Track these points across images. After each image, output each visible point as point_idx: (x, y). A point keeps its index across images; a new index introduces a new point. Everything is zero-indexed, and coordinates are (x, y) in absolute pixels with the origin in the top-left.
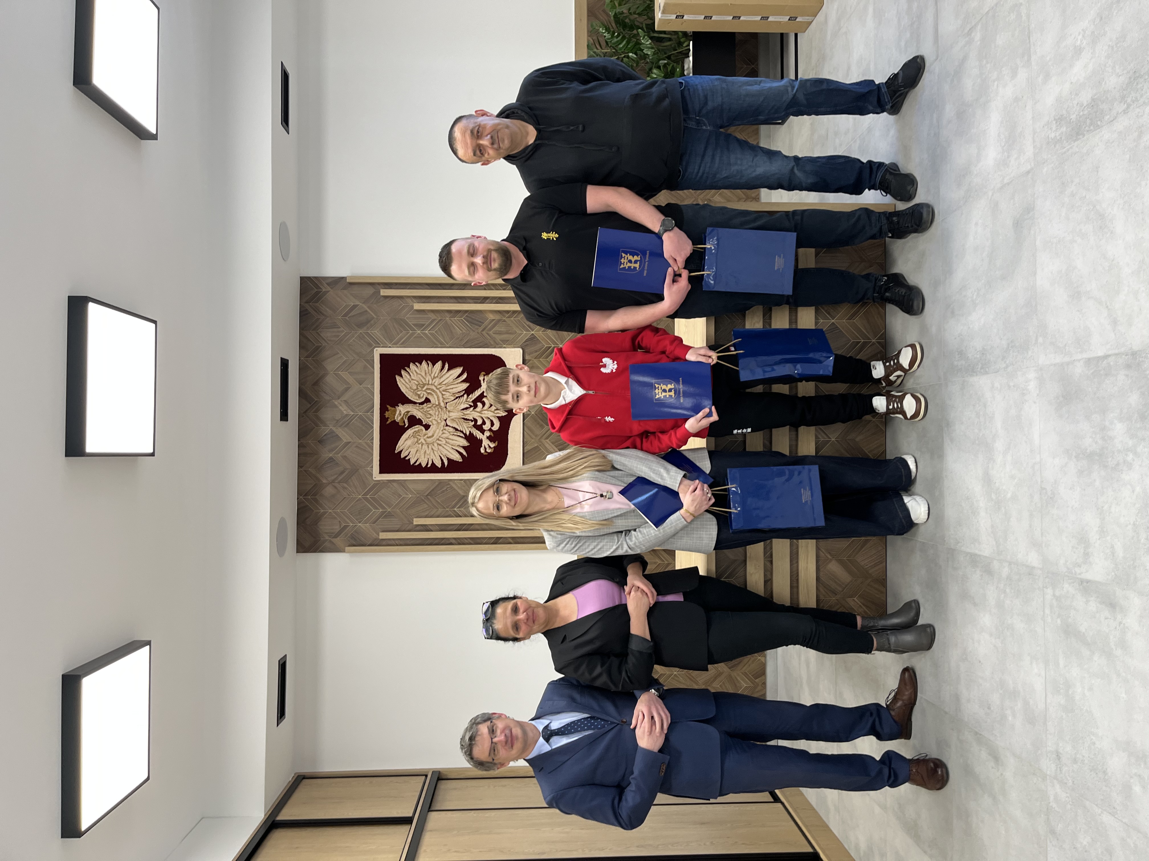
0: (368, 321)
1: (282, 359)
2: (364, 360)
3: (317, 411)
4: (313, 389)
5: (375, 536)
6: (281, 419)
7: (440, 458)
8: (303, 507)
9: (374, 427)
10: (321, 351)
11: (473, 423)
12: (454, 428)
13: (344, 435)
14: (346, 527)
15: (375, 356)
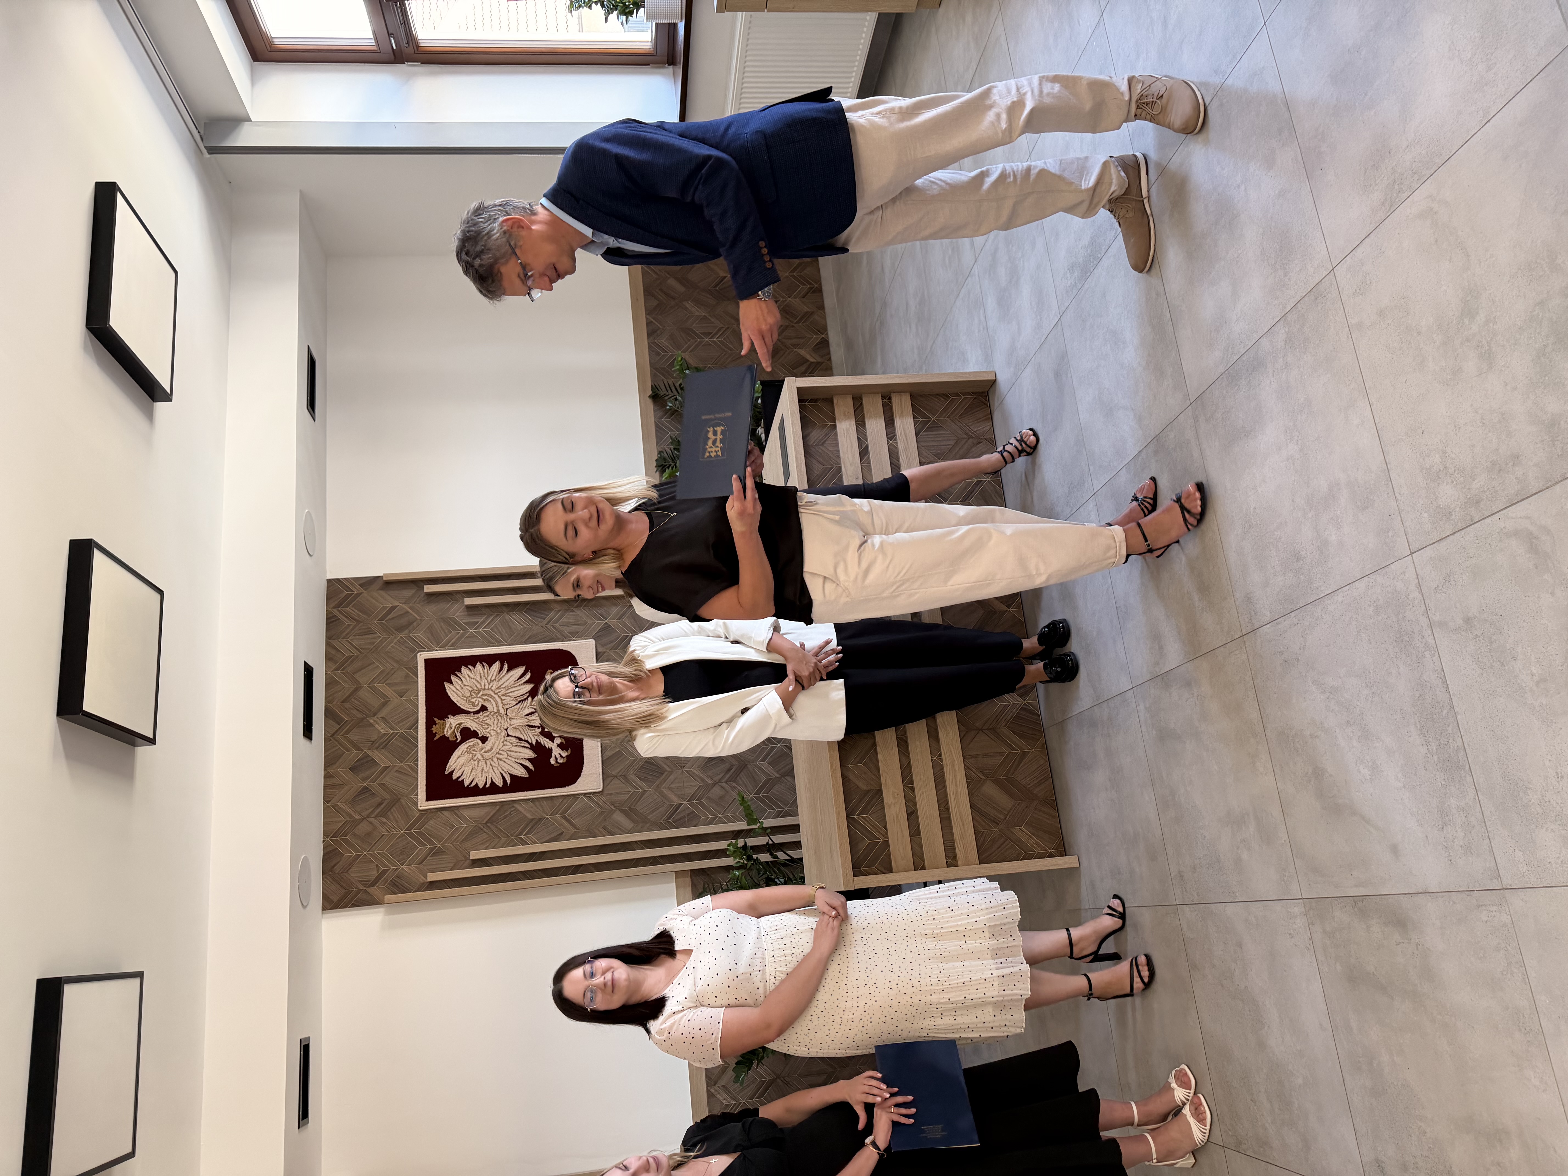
0: (410, 624)
1: (305, 662)
2: (405, 668)
3: (348, 732)
4: (343, 708)
5: (422, 879)
6: (304, 735)
7: (500, 775)
8: (331, 852)
9: (419, 746)
10: (352, 662)
11: (540, 730)
12: (517, 738)
13: (381, 758)
14: (384, 872)
15: (419, 662)
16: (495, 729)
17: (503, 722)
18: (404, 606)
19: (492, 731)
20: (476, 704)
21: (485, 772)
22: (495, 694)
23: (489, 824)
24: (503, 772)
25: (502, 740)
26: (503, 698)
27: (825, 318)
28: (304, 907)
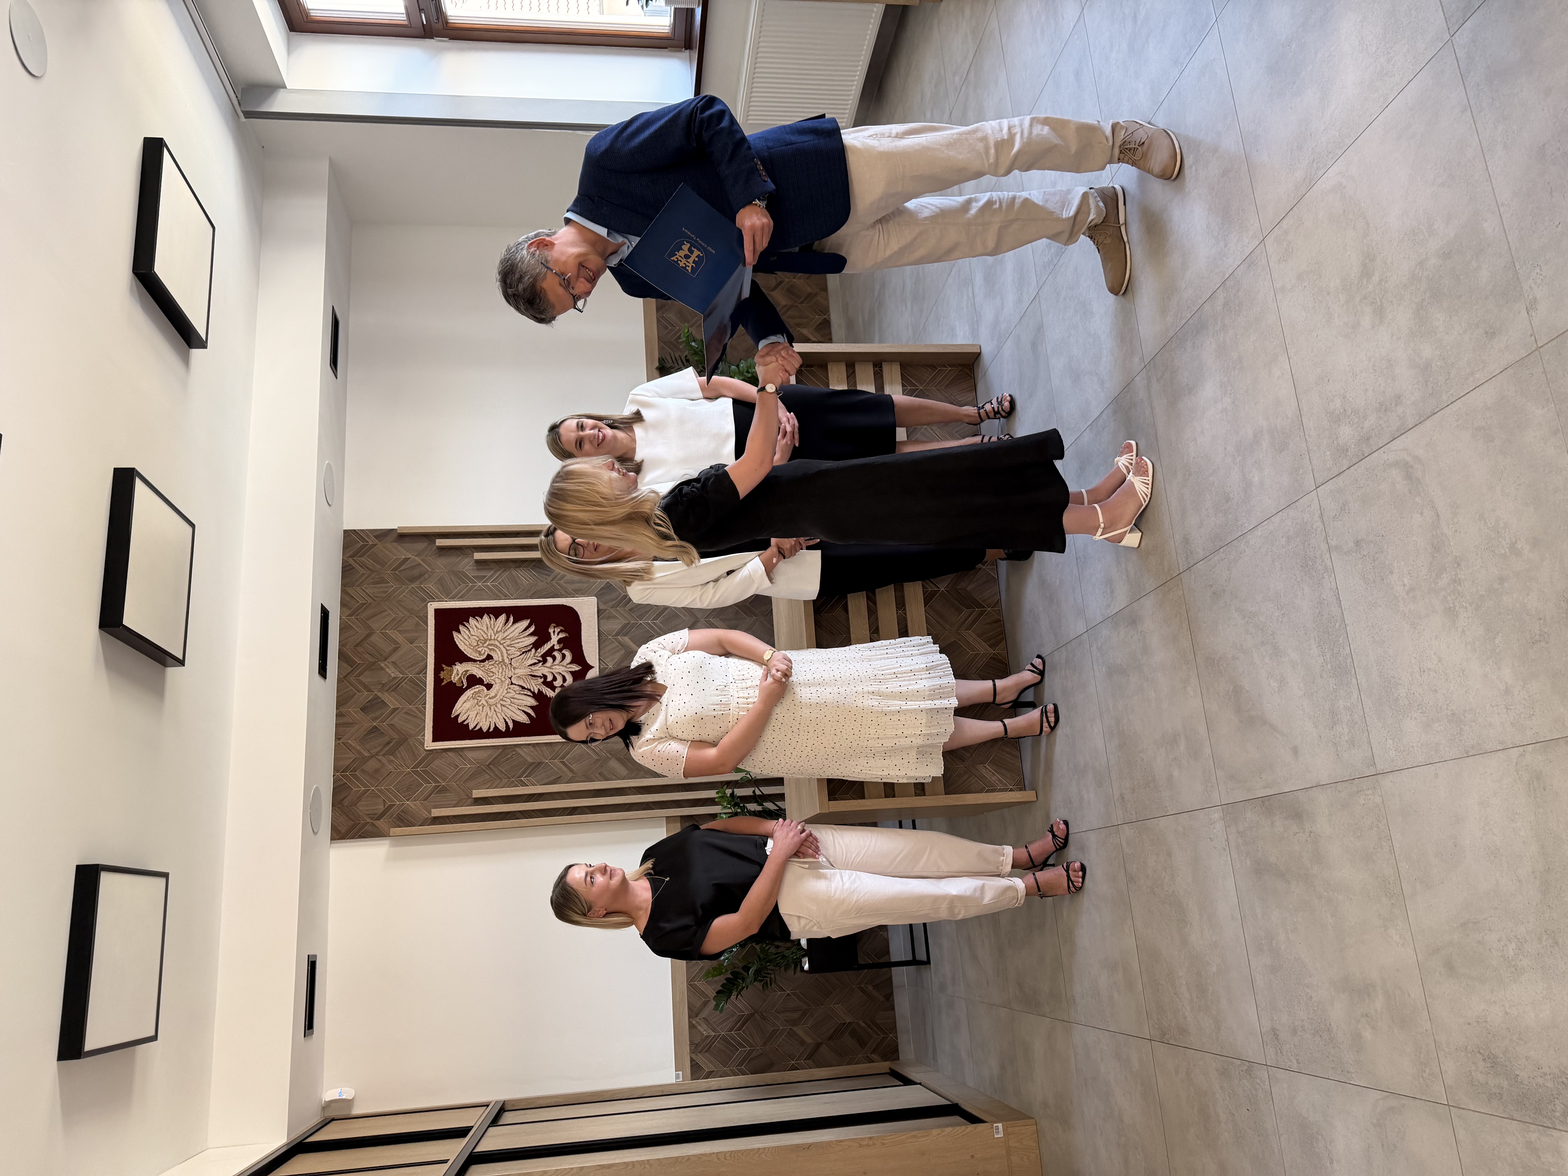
0: (421, 575)
1: (322, 605)
2: (417, 616)
3: (359, 675)
4: (355, 651)
5: (425, 814)
6: (319, 673)
7: (504, 720)
8: (340, 786)
9: (427, 690)
10: (366, 608)
11: (543, 680)
12: (521, 686)
13: (391, 700)
14: (391, 806)
15: (429, 611)
16: (499, 677)
17: (507, 671)
18: (416, 558)
19: (497, 679)
20: (482, 653)
21: (489, 717)
22: (501, 644)
23: (491, 766)
24: (506, 718)
25: (506, 687)
26: (508, 648)
27: (827, 300)
28: (315, 833)
